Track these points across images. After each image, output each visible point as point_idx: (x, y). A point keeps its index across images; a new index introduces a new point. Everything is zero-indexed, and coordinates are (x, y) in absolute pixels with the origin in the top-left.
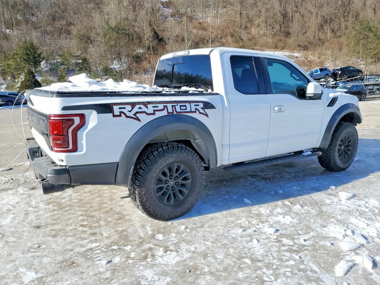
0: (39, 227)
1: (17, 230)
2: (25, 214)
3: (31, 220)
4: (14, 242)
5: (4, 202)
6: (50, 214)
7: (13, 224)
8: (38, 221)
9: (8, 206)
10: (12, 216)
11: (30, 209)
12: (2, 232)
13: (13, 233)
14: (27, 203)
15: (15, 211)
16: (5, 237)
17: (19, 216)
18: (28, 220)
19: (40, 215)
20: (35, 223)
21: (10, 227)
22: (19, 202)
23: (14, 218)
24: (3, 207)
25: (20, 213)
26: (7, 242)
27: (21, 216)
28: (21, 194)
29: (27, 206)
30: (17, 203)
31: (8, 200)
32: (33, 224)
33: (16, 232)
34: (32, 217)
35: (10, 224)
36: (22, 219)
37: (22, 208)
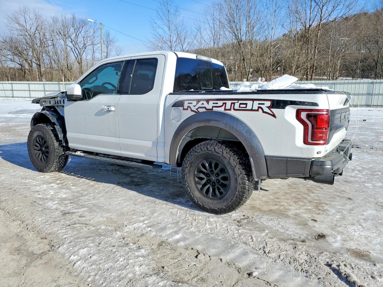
0: (349, 199)
1: (365, 203)
2: (353, 211)
3: (351, 205)
4: (371, 198)
5: (367, 233)
6: (332, 203)
7: (367, 208)
8: (347, 202)
9: (364, 225)
10: (365, 213)
11: (345, 212)
12: (377, 206)
13: (369, 202)
14: (344, 219)
15: (360, 217)
16: (376, 202)
17: (359, 211)
18: (353, 206)
19: (341, 205)
20: (349, 202)
21: (369, 207)
22: (351, 225)
23: (363, 211)
24: (371, 227)
25: (356, 213)
26: (375, 199)
27: (357, 210)
28: (342, 233)
29: (347, 216)
30: (354, 224)
31: (362, 233)
32: (352, 201)
33: (366, 202)
34: (348, 207)
35: (369, 208)
36: (357, 208)
37: (352, 217)
